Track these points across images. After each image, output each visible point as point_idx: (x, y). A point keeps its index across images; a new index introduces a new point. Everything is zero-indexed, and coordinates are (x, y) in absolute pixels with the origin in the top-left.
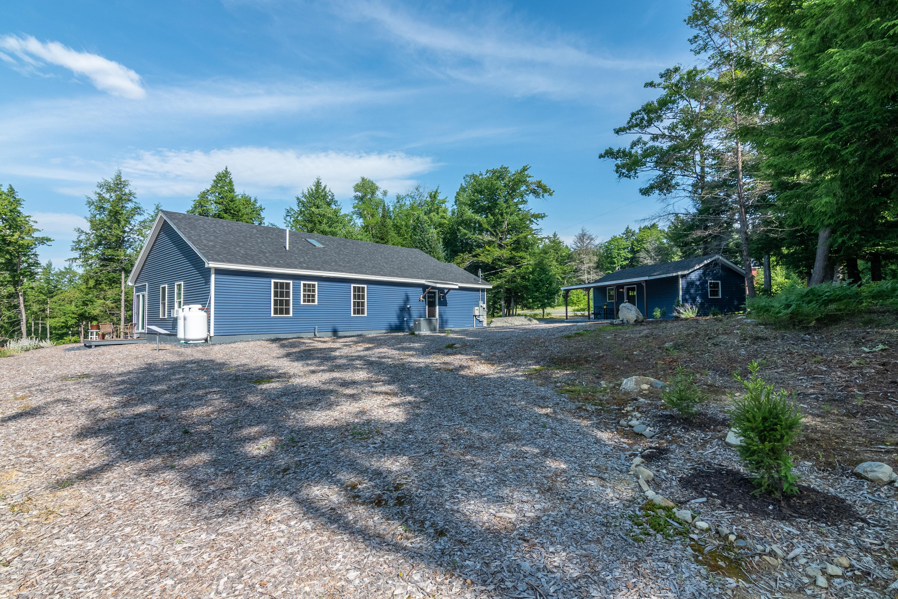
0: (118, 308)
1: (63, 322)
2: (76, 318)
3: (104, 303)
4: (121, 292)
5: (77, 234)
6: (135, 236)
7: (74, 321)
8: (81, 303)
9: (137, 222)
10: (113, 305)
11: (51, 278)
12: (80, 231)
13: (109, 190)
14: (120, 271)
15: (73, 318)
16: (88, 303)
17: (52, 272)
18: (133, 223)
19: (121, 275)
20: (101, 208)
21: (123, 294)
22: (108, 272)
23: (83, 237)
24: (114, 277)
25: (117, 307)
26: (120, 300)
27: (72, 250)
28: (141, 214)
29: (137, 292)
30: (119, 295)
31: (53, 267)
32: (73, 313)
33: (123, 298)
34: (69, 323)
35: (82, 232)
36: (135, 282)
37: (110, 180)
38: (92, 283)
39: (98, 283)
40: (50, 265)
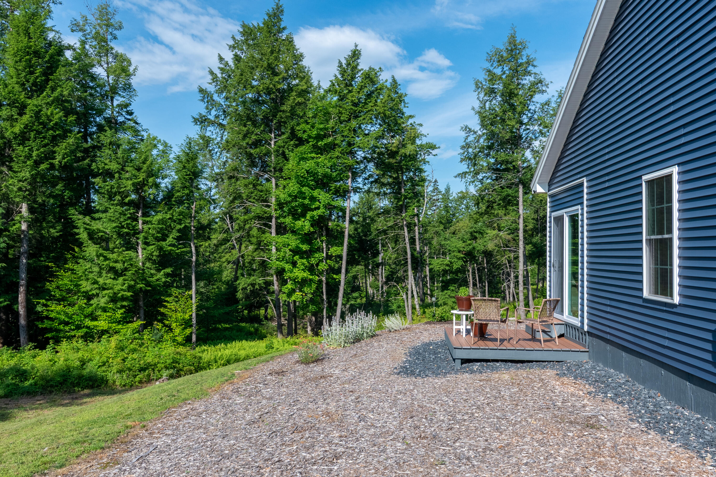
0: (516, 240)
1: (447, 265)
2: (462, 258)
3: (498, 235)
4: (519, 218)
5: (463, 134)
6: (536, 128)
7: (460, 263)
8: (468, 236)
9: (538, 105)
10: (510, 237)
11: (450, 205)
12: (468, 130)
13: (501, 61)
14: (517, 185)
15: (459, 259)
16: (477, 235)
17: (451, 198)
18: (532, 107)
19: (518, 191)
20: (492, 92)
21: (521, 221)
22: (502, 188)
23: (471, 138)
24: (508, 195)
25: (514, 240)
26: (517, 229)
27: (461, 161)
28: (543, 92)
29: (555, 207)
30: (516, 222)
31: (451, 192)
32: (459, 252)
33: (521, 226)
34: (455, 267)
35: (470, 130)
36: (550, 184)
37: (502, 47)
38: (483, 207)
39: (490, 206)
40: (448, 190)
